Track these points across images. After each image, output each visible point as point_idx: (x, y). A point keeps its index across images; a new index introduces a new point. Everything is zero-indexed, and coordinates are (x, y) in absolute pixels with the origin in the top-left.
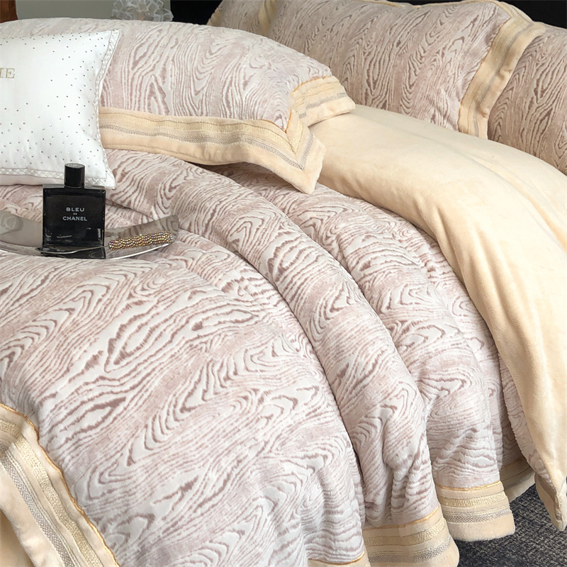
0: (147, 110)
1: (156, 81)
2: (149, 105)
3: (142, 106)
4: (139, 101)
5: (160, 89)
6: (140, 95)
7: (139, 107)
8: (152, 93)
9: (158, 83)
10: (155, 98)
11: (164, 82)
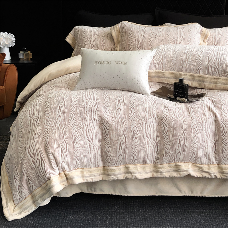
0: (213, 75)
1: (216, 67)
2: (214, 73)
3: (212, 74)
4: (211, 72)
5: (217, 69)
6: (211, 71)
7: (211, 74)
8: (215, 70)
9: (217, 67)
10: (216, 72)
11: (218, 67)
